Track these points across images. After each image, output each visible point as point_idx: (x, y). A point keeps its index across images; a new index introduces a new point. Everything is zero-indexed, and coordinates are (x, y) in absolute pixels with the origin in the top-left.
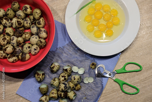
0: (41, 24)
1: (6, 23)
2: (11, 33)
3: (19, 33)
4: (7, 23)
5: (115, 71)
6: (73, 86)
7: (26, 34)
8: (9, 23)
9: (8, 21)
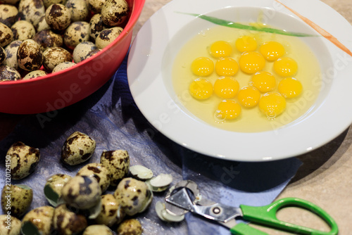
0: (108, 39)
1: (28, 7)
2: (23, 32)
3: (40, 39)
4: (33, 9)
5: (240, 207)
6: (113, 208)
7: (54, 50)
8: (37, 13)
9: (37, 6)
